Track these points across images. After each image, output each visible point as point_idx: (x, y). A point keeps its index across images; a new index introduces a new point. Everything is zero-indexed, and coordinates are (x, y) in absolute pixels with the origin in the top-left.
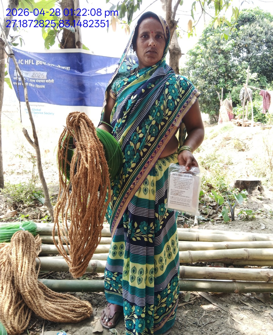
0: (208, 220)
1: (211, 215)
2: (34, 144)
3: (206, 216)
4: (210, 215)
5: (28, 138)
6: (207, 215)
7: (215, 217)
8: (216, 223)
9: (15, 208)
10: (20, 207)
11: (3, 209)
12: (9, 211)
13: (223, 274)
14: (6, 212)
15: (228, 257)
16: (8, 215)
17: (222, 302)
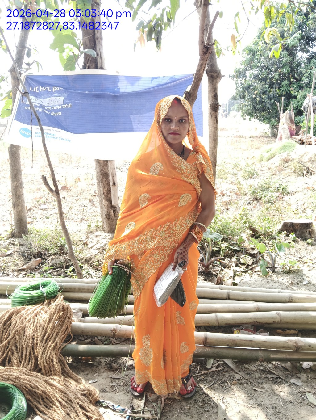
2: (54, 192)
5: (47, 186)
7: (254, 268)
8: (255, 275)
9: (40, 255)
10: (45, 254)
11: (27, 257)
12: (33, 260)
13: (248, 342)
14: (30, 260)
15: (257, 321)
16: (32, 264)
17: (246, 369)
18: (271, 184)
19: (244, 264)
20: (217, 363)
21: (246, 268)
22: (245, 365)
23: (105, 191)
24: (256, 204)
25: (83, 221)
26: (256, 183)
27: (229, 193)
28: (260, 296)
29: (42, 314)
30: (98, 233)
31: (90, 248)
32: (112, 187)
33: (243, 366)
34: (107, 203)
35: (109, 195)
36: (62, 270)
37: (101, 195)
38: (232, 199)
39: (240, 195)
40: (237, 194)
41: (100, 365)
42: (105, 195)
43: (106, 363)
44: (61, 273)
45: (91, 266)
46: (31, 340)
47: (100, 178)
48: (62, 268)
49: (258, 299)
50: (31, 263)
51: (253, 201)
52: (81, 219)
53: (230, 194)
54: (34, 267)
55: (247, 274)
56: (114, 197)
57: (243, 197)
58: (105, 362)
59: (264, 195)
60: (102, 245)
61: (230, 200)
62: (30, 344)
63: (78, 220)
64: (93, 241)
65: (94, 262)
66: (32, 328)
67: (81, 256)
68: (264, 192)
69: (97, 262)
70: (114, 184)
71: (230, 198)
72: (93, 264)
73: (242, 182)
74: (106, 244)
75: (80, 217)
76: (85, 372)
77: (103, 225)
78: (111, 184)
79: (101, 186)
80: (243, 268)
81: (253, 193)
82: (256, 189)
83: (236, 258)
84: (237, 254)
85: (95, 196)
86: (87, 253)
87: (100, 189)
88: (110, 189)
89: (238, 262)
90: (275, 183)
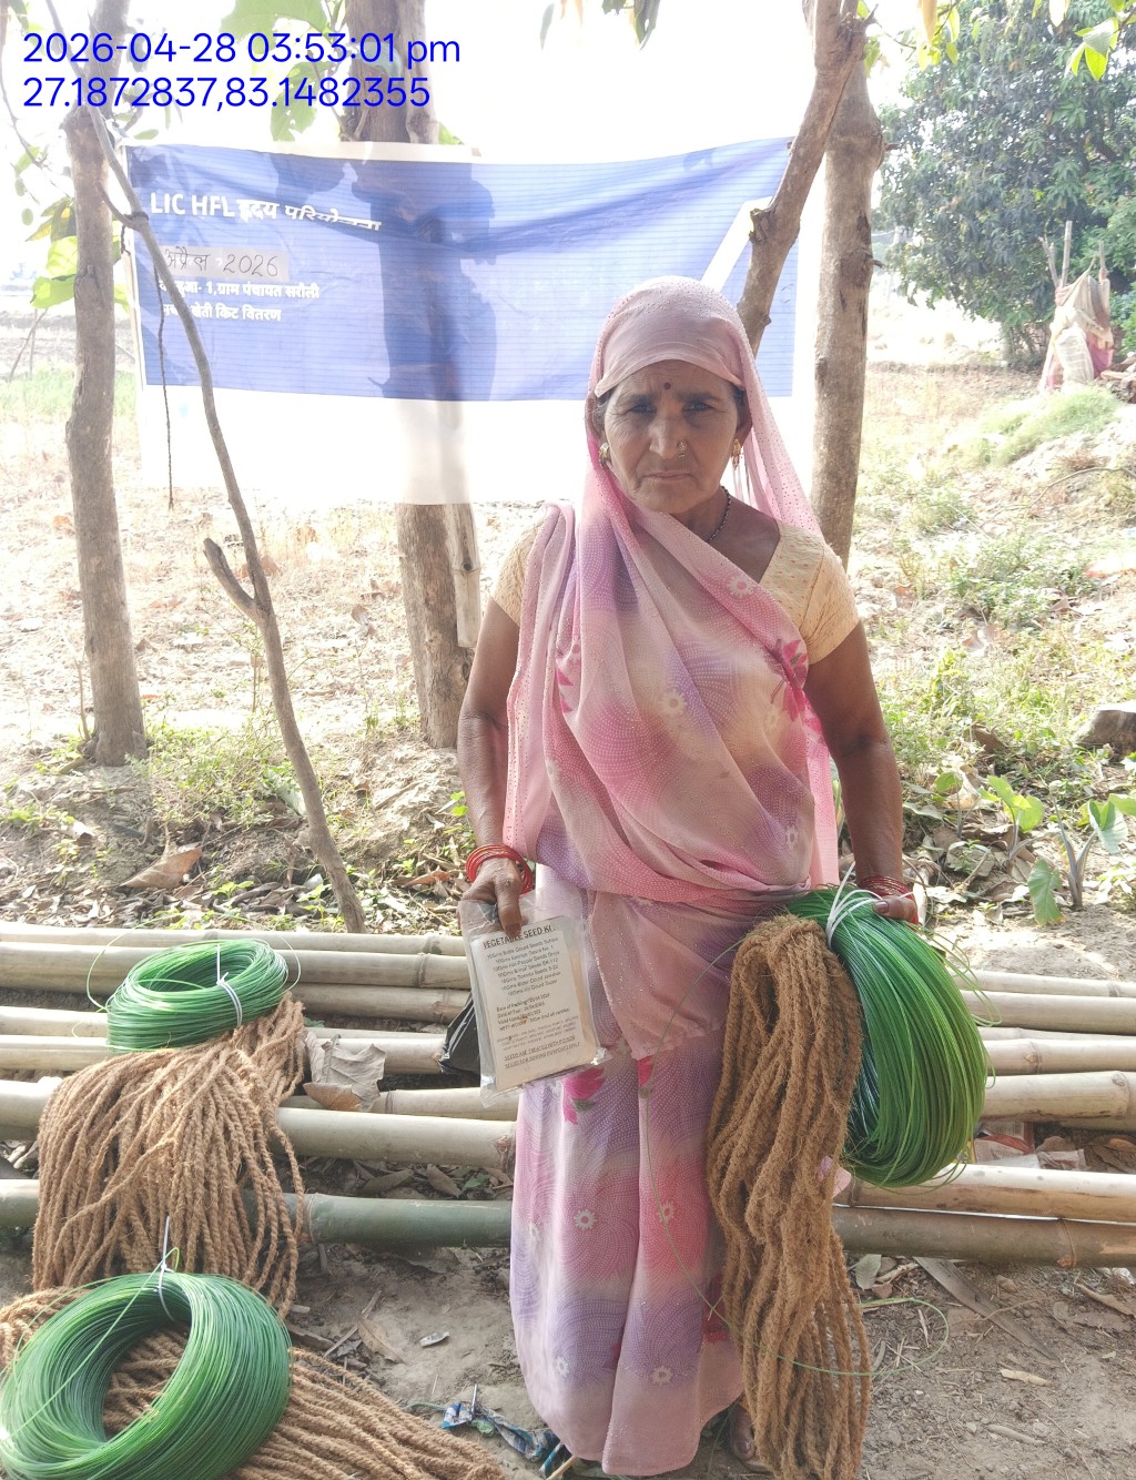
0: (970, 904)
1: (984, 879)
2: (254, 604)
3: (963, 885)
4: (978, 879)
5: (227, 583)
6: (967, 875)
7: (998, 888)
8: (1005, 917)
9: (195, 832)
10: (213, 828)
11: (149, 840)
12: (170, 851)
13: (1018, 1195)
14: (161, 850)
15: (1041, 1109)
16: (166, 866)
17: (1006, 1295)
18: (1024, 553)
19: (962, 874)
20: (895, 1268)
21: (971, 888)
22: (1000, 1278)
23: (431, 593)
24: (975, 633)
25: (338, 692)
26: (968, 548)
27: (869, 589)
28: (1042, 1009)
29: (232, 1081)
30: (406, 750)
31: (379, 808)
32: (457, 579)
33: (995, 1282)
34: (440, 636)
35: (447, 609)
36: (281, 890)
37: (415, 609)
38: (883, 613)
39: (910, 596)
40: (898, 592)
41: (456, 1272)
42: (432, 609)
43: (475, 1264)
44: (279, 903)
45: (388, 874)
46: (200, 1190)
47: (413, 541)
48: (281, 880)
49: (1034, 1018)
50: (163, 861)
51: (962, 618)
52: (331, 685)
53: (876, 592)
54: (175, 877)
55: (977, 916)
56: (466, 616)
57: (922, 603)
58: (472, 1260)
59: (1003, 595)
60: (425, 797)
61: (874, 617)
62: (198, 1209)
63: (317, 689)
64: (389, 780)
65: (396, 862)
66: (199, 1143)
67: (345, 839)
68: (1003, 584)
69: (411, 861)
70: (468, 566)
71: (877, 607)
72: (395, 867)
73: (917, 546)
74: (438, 791)
75: (323, 678)
76: (401, 1301)
77: (424, 720)
78: (456, 564)
79: (416, 572)
80: (957, 889)
81: (962, 588)
82: (972, 573)
83: (930, 851)
84: (931, 833)
85: (374, 596)
86: (370, 824)
87: (411, 585)
88: (451, 584)
89: (938, 867)
90: (1039, 550)
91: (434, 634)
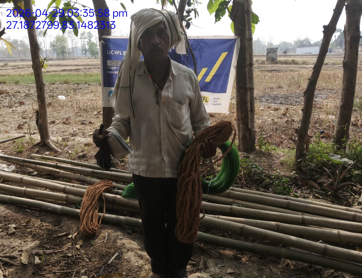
23: (243, 116)
32: (249, 113)
35: (246, 120)
37: (239, 120)
42: (243, 120)
47: (239, 104)
56: (251, 121)
70: (252, 110)
78: (249, 109)
79: (240, 111)
87: (238, 114)
91: (243, 125)
